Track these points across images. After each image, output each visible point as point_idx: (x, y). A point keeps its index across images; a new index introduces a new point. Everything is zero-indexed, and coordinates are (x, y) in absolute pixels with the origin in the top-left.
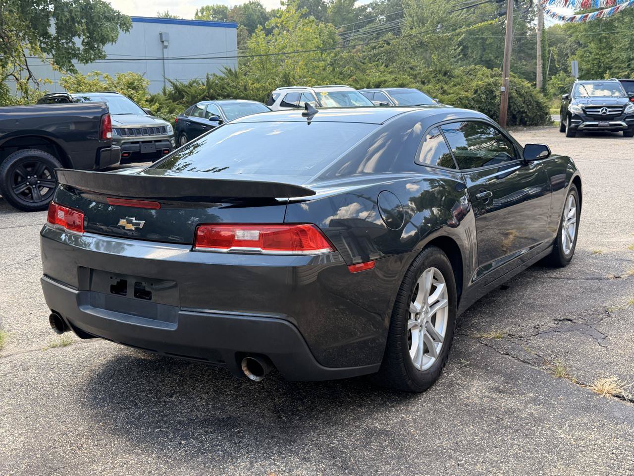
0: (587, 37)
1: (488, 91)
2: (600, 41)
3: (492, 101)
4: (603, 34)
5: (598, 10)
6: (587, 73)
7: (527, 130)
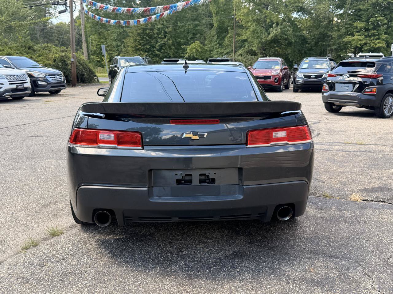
0: (92, 31)
1: (62, 60)
2: (100, 34)
3: (66, 67)
4: (101, 30)
5: (148, 16)
6: (94, 53)
7: (86, 86)
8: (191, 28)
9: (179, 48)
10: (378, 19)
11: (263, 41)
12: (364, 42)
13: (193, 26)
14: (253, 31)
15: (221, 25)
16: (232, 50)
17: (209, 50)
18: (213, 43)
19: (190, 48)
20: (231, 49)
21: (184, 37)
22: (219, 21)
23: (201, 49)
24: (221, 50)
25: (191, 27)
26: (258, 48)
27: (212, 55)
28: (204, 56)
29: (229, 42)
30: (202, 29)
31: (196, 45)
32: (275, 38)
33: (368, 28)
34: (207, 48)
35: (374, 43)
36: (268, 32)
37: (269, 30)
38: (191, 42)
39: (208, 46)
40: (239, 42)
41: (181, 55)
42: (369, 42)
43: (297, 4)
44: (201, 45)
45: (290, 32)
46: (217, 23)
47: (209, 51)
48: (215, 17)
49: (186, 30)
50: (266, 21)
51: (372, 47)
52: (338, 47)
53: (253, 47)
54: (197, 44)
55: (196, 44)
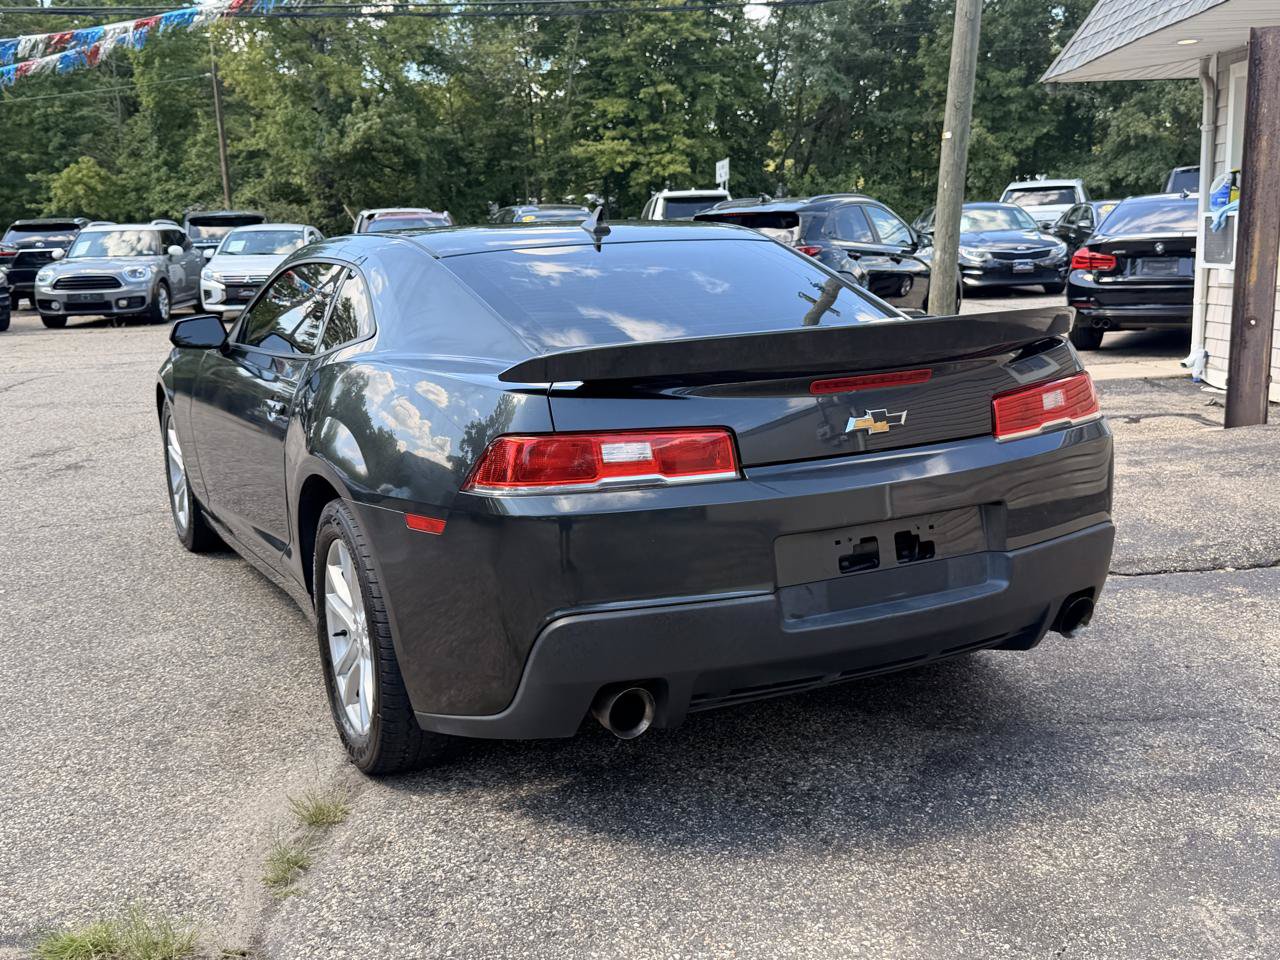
8: (57, 114)
9: (17, 181)
10: (660, 89)
11: (328, 155)
12: (630, 158)
13: (62, 106)
14: (287, 123)
15: (167, 103)
16: (219, 186)
17: (133, 186)
18: (144, 164)
19: (64, 180)
20: (214, 183)
21: (32, 143)
22: (159, 90)
23: (102, 184)
24: (178, 185)
25: (56, 109)
26: (309, 177)
27: (145, 203)
28: (117, 206)
29: (205, 158)
30: (96, 118)
31: (85, 172)
32: (366, 146)
33: (637, 117)
34: (125, 179)
35: (658, 163)
36: (339, 127)
37: (340, 121)
38: (62, 159)
39: (128, 173)
40: (240, 160)
41: (28, 206)
42: (644, 160)
43: (419, 40)
44: (103, 172)
45: (409, 128)
46: (153, 95)
47: (132, 191)
48: (142, 74)
49: (38, 120)
50: (329, 90)
51: (655, 177)
52: (557, 173)
53: (289, 173)
54: (88, 168)
55: (83, 166)
